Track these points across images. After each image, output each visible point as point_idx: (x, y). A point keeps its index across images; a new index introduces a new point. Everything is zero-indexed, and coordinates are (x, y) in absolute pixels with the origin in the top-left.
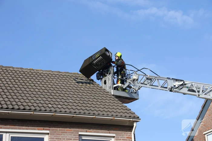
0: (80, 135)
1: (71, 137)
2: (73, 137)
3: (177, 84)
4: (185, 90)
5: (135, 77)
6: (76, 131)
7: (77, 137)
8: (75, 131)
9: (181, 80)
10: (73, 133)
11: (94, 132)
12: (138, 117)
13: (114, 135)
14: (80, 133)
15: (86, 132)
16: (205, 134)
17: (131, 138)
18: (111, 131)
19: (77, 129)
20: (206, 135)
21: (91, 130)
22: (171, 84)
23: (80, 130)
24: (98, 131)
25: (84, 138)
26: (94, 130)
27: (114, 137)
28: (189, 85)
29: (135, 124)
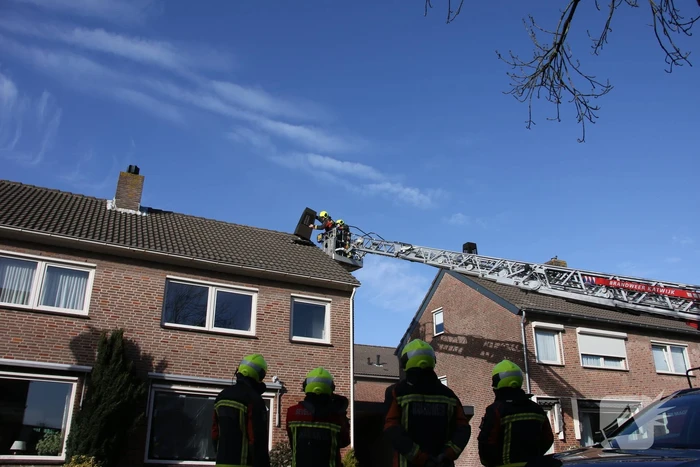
0: (291, 296)
1: (282, 297)
2: (284, 298)
3: (404, 248)
4: (412, 256)
5: (360, 240)
6: (288, 291)
7: (288, 298)
8: (286, 291)
9: (409, 245)
10: (284, 293)
11: (308, 295)
12: (359, 282)
13: (330, 300)
14: (292, 294)
15: (299, 293)
16: (433, 313)
17: (349, 305)
19: (290, 290)
21: (305, 292)
22: (398, 248)
23: (293, 291)
24: (312, 294)
25: (297, 300)
26: (309, 293)
27: (330, 302)
28: (417, 251)
29: (354, 289)
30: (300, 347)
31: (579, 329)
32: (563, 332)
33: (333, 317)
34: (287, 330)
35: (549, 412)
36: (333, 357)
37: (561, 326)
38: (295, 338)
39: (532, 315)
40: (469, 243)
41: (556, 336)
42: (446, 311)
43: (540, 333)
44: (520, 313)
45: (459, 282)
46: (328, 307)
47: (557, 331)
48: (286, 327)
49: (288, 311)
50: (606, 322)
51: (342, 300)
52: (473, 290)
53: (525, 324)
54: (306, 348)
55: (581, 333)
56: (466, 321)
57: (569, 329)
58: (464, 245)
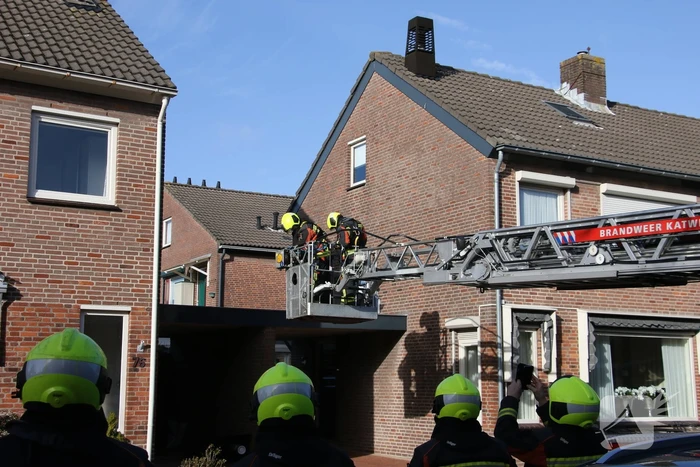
0: (34, 112)
1: (13, 114)
2: (17, 115)
6: (25, 102)
7: (26, 116)
8: (21, 101)
10: (18, 105)
11: (70, 109)
12: (175, 88)
13: (117, 120)
14: (34, 108)
15: (51, 106)
16: (351, 145)
17: (156, 131)
18: (110, 112)
19: (29, 99)
20: (352, 148)
21: (63, 104)
23: (36, 100)
24: (79, 107)
25: (45, 119)
26: (71, 106)
27: (117, 124)
29: (164, 101)
30: (53, 211)
31: (604, 187)
32: (575, 190)
33: (121, 154)
34: (22, 177)
35: (534, 334)
36: (119, 230)
37: (570, 181)
38: (41, 194)
39: (517, 159)
40: (418, 19)
41: (561, 198)
42: (372, 143)
43: (530, 192)
44: (494, 154)
45: (395, 91)
46: (113, 135)
47: (563, 190)
48: (20, 172)
49: (24, 140)
50: (659, 176)
51: (142, 122)
52: (417, 108)
53: (501, 176)
54: (63, 212)
55: (608, 194)
56: (402, 164)
57: (585, 186)
58: (410, 22)
